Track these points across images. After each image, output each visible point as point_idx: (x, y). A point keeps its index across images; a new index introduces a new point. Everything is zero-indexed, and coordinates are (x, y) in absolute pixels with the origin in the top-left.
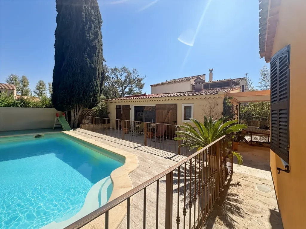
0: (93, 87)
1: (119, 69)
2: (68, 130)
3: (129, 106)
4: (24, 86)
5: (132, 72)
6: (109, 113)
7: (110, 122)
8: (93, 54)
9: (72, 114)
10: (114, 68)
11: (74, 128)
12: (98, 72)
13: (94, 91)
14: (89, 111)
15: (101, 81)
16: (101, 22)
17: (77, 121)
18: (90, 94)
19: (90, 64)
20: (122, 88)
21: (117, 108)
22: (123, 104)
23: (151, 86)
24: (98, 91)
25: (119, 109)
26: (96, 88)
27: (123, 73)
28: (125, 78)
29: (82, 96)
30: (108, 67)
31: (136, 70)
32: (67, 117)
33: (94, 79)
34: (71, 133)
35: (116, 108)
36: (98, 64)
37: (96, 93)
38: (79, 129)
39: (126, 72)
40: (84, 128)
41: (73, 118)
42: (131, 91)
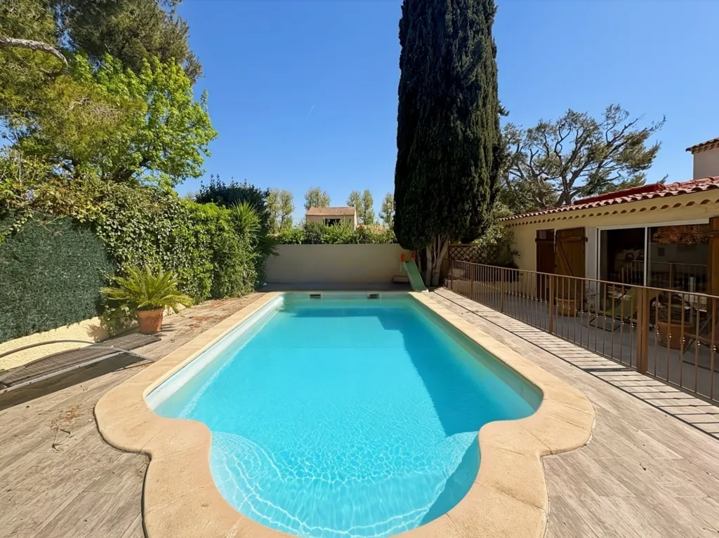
0: (472, 189)
1: (554, 123)
2: (420, 290)
3: (582, 230)
4: (367, 207)
5: (600, 119)
6: (516, 253)
7: (520, 276)
8: (472, 105)
9: (429, 256)
10: (534, 125)
11: (431, 286)
12: (485, 148)
13: (475, 197)
14: (465, 249)
15: (492, 170)
16: (492, 14)
17: (438, 270)
18: (464, 205)
19: (464, 132)
20: (564, 178)
21: (541, 237)
22: (557, 226)
23: (693, 150)
24: (484, 196)
25: (546, 241)
26: (478, 191)
27: (565, 132)
28: (573, 146)
29: (446, 213)
30: (516, 128)
31: (618, 109)
32: (420, 263)
33: (473, 169)
34: (424, 297)
35: (537, 240)
36: (483, 127)
37: (479, 202)
38: (441, 290)
39: (578, 125)
40: (452, 289)
41: (429, 265)
42: (596, 182)
